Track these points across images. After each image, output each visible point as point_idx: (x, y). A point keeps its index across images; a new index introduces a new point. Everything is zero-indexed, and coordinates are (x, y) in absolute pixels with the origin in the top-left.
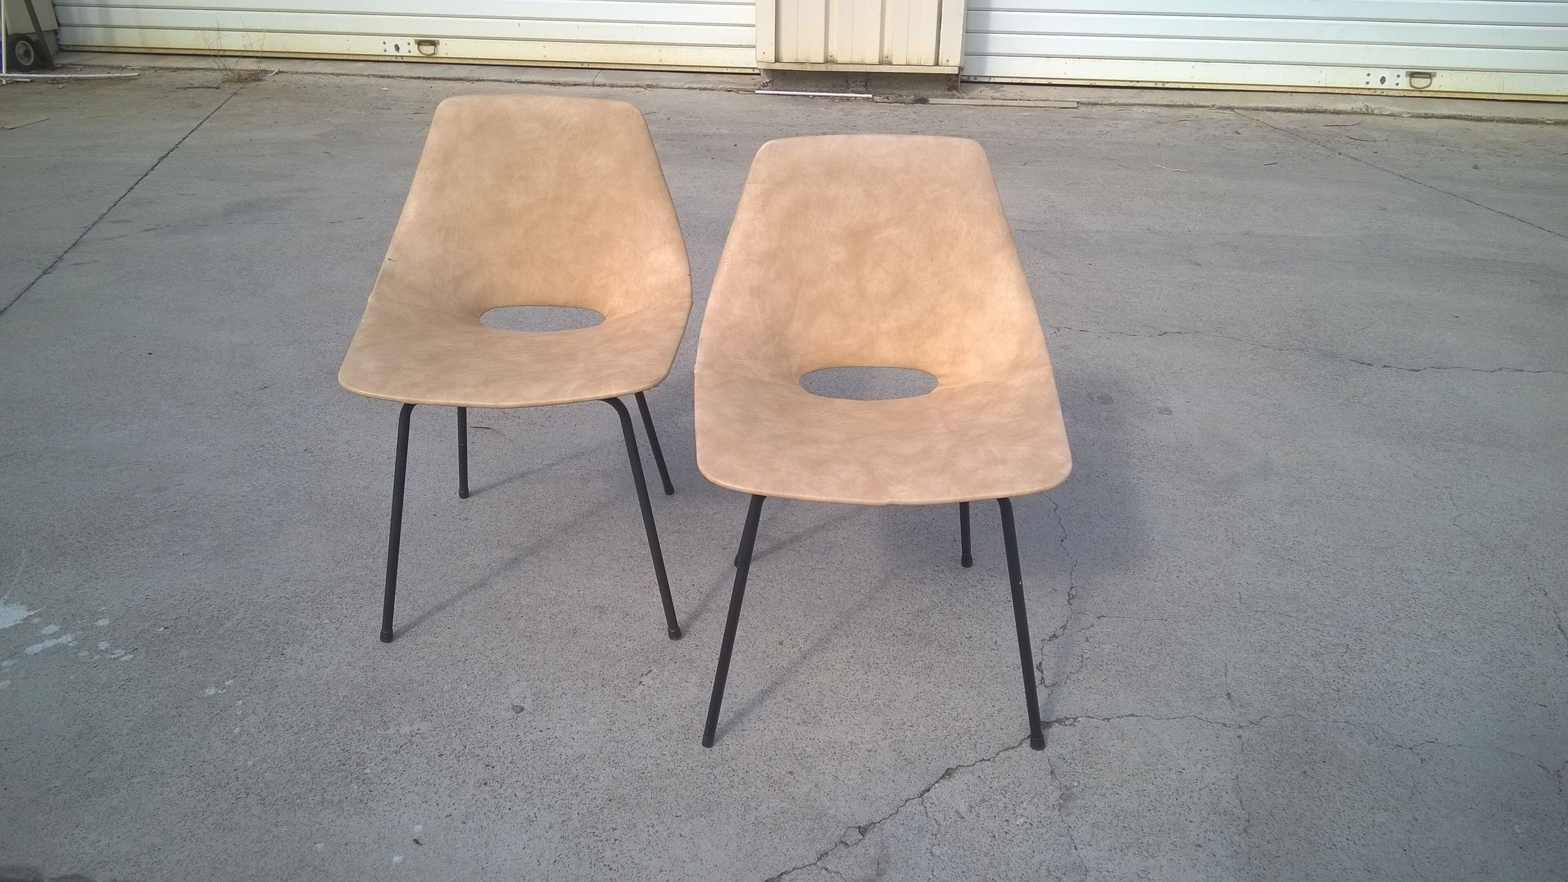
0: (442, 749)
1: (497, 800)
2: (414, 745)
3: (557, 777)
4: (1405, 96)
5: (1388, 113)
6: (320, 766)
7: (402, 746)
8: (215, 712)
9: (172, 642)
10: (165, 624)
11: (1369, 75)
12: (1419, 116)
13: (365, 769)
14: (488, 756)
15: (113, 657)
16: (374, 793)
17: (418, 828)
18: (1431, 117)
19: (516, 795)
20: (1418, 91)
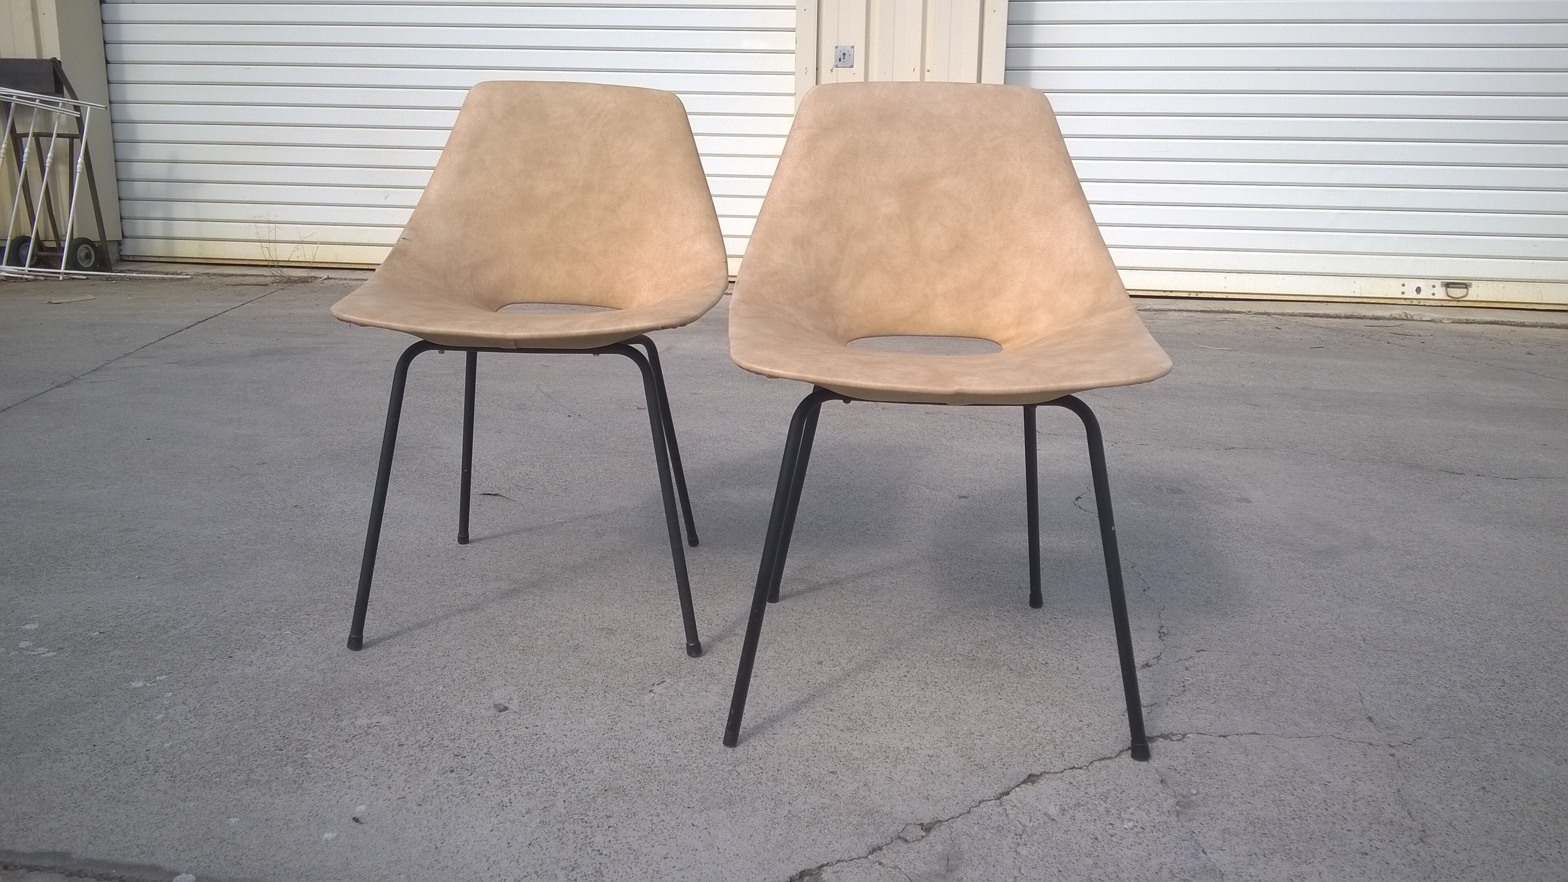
0: (403, 740)
1: (463, 787)
2: (371, 736)
3: (540, 768)
4: (1442, 306)
5: (1428, 319)
6: (252, 749)
7: (354, 736)
8: (137, 702)
9: (105, 644)
10: (102, 630)
11: (1403, 285)
12: (1460, 322)
13: (306, 754)
14: (459, 747)
15: (33, 653)
16: (312, 776)
17: (362, 808)
18: (1473, 323)
19: (488, 782)
20: (1455, 301)
